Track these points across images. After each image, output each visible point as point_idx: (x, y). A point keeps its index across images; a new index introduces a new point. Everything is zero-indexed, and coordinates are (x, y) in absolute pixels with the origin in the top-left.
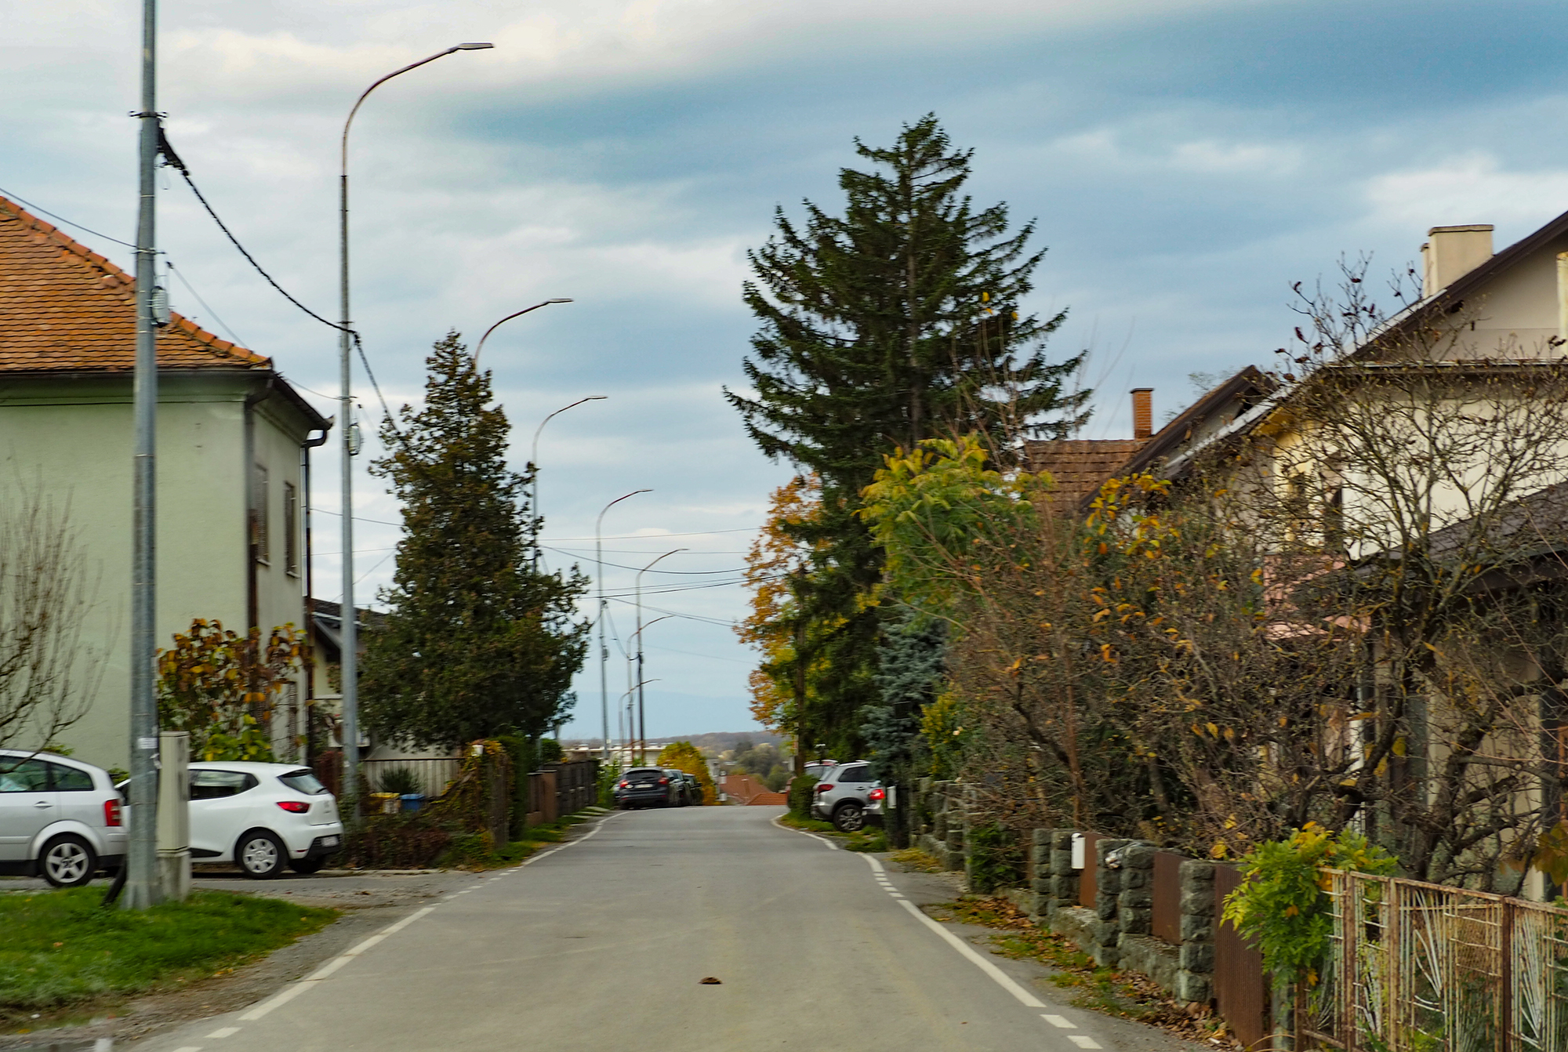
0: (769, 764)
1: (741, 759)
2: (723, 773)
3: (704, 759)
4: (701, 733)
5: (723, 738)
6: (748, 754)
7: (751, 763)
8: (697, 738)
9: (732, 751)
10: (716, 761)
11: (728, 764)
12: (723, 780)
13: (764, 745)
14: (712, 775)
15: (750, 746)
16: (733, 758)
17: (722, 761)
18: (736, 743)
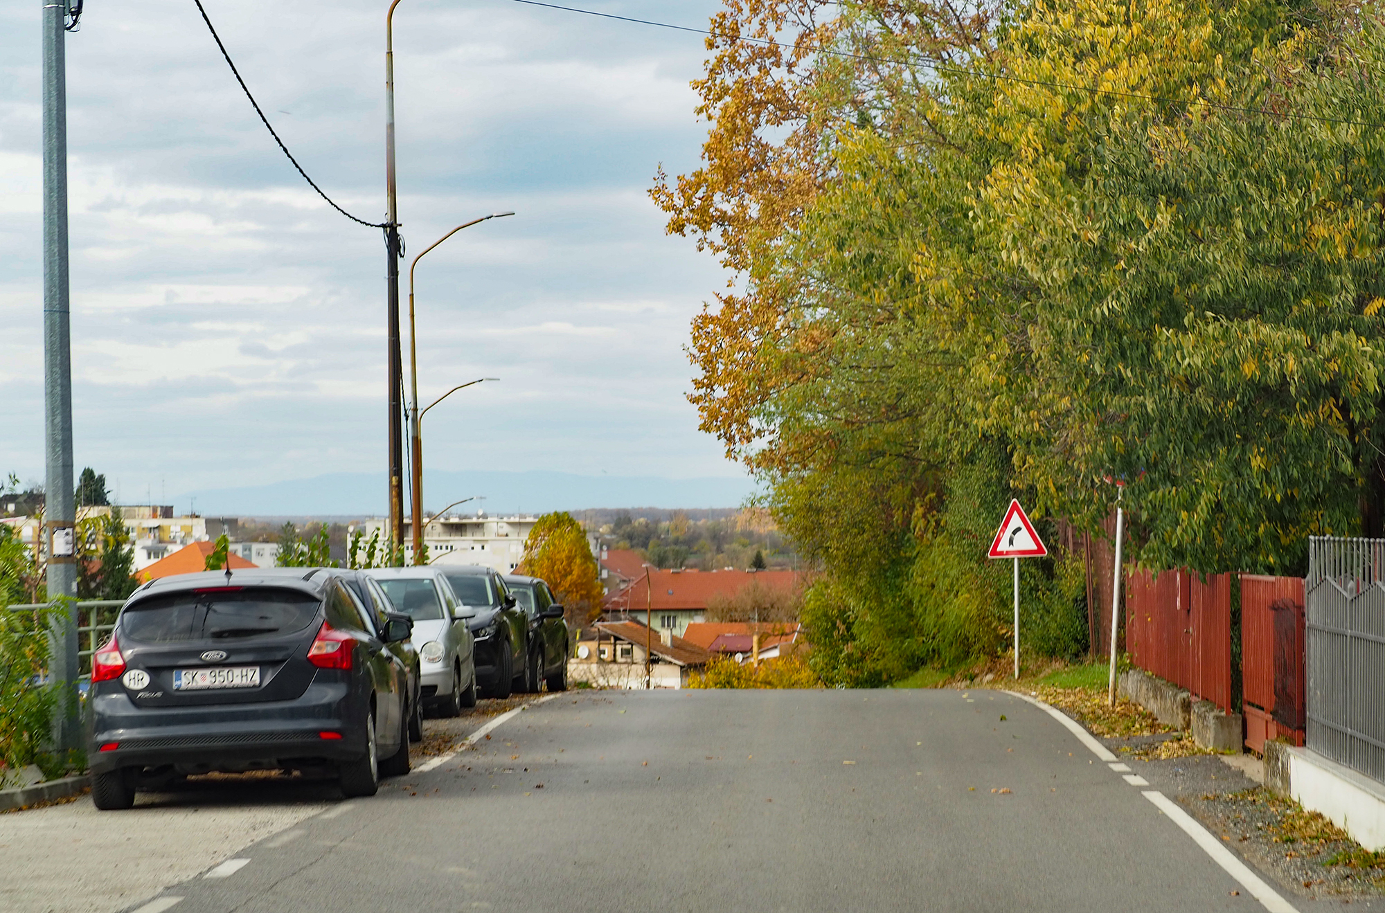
0: (648, 538)
1: (621, 532)
2: (605, 548)
3: (585, 532)
4: (583, 508)
5: (604, 514)
6: (628, 529)
7: (630, 537)
8: (578, 513)
9: (612, 525)
10: (597, 535)
11: (608, 537)
12: (605, 556)
13: (642, 520)
14: (594, 550)
15: (629, 521)
16: (613, 532)
17: (602, 535)
18: (615, 518)
